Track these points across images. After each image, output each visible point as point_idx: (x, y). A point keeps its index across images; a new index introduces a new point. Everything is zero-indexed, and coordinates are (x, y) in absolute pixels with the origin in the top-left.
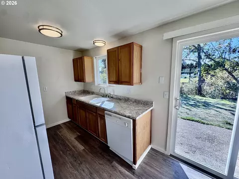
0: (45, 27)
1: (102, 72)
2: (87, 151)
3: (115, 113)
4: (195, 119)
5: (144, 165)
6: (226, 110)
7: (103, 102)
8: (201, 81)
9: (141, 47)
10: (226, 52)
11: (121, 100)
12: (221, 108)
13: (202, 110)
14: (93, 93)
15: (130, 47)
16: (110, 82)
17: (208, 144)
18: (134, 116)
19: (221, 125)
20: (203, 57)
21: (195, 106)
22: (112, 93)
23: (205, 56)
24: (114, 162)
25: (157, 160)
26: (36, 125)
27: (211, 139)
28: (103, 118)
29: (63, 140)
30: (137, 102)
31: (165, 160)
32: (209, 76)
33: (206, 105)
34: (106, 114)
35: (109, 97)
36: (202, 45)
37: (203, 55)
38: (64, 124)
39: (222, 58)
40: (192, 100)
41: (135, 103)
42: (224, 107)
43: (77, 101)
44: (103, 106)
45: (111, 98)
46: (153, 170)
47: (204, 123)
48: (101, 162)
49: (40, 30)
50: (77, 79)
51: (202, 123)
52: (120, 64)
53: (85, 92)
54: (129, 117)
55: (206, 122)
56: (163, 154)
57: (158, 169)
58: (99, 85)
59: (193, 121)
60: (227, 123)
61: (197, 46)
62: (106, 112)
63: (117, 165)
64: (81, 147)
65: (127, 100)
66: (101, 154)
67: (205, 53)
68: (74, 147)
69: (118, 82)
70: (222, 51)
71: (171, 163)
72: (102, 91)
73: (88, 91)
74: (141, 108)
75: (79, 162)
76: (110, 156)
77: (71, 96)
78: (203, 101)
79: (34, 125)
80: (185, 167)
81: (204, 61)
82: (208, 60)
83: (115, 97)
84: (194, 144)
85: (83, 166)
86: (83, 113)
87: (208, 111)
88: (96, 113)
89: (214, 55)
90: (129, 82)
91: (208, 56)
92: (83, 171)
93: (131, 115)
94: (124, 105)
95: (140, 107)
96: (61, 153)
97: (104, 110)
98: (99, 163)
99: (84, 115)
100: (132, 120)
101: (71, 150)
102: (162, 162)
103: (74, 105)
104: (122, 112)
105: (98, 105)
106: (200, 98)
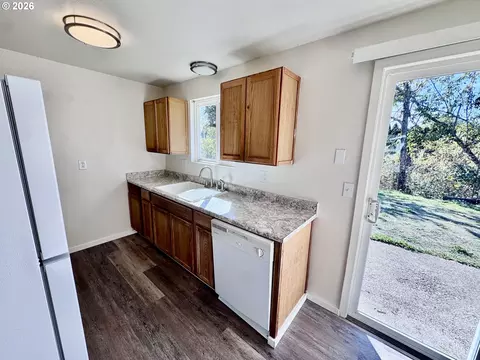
0: (78, 20)
1: (204, 135)
2: (170, 302)
3: (235, 224)
4: (395, 240)
5: (293, 338)
6: (457, 223)
7: (208, 199)
8: (406, 160)
9: (298, 80)
10: (460, 105)
11: (245, 195)
12: (445, 219)
13: (409, 221)
14: (185, 178)
15: (274, 77)
16: (225, 155)
17: (422, 294)
18: (279, 235)
19: (448, 254)
20: (412, 112)
21: (393, 212)
22: (227, 180)
23: (419, 110)
24: (228, 329)
25: (319, 327)
26: (45, 258)
27: (429, 284)
28: (206, 233)
29: (119, 276)
30: (282, 202)
31: (336, 329)
32: (422, 152)
33: (416, 211)
34: (215, 226)
35: (220, 187)
36: (413, 87)
37: (413, 108)
38: (124, 240)
39: (453, 116)
40: (387, 200)
41: (277, 204)
42: (452, 218)
43: (150, 193)
44: (209, 208)
45: (225, 190)
46: (310, 350)
47: (413, 250)
48: (200, 328)
49: (67, 26)
50: (152, 146)
51: (409, 249)
52: (248, 117)
53: (169, 175)
54: (266, 236)
55: (417, 247)
56: (332, 315)
57: (323, 349)
58: (199, 160)
59: (389, 243)
60: (459, 251)
61: (403, 88)
62: (213, 221)
63: (234, 335)
64: (157, 293)
65: (259, 196)
66: (199, 309)
67: (418, 104)
68: (142, 292)
69: (243, 156)
70: (452, 102)
71: (351, 336)
72: (206, 175)
73: (174, 173)
74: (292, 216)
75: (152, 327)
76: (219, 315)
77: (139, 183)
78: (410, 202)
79: (40, 257)
80: (379, 346)
81: (415, 120)
82: (422, 119)
83: (234, 189)
84: (394, 294)
85: (161, 337)
86: (162, 220)
87: (420, 224)
88: (192, 222)
89: (436, 109)
90: (269, 158)
91: (424, 111)
92: (162, 347)
93: (270, 231)
94: (254, 207)
95: (290, 214)
96: (114, 304)
97: (210, 216)
98: (195, 330)
99: (166, 224)
100: (272, 244)
101: (136, 298)
102: (331, 331)
103: (143, 202)
104: (250, 223)
105: (198, 205)
106: (402, 195)
